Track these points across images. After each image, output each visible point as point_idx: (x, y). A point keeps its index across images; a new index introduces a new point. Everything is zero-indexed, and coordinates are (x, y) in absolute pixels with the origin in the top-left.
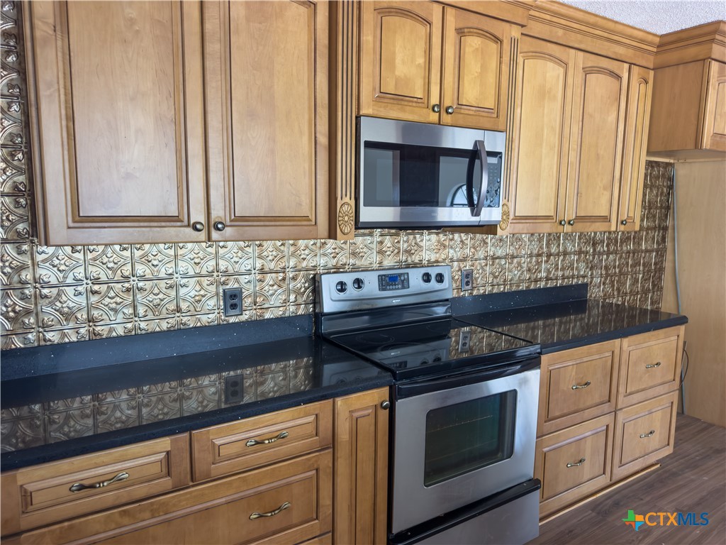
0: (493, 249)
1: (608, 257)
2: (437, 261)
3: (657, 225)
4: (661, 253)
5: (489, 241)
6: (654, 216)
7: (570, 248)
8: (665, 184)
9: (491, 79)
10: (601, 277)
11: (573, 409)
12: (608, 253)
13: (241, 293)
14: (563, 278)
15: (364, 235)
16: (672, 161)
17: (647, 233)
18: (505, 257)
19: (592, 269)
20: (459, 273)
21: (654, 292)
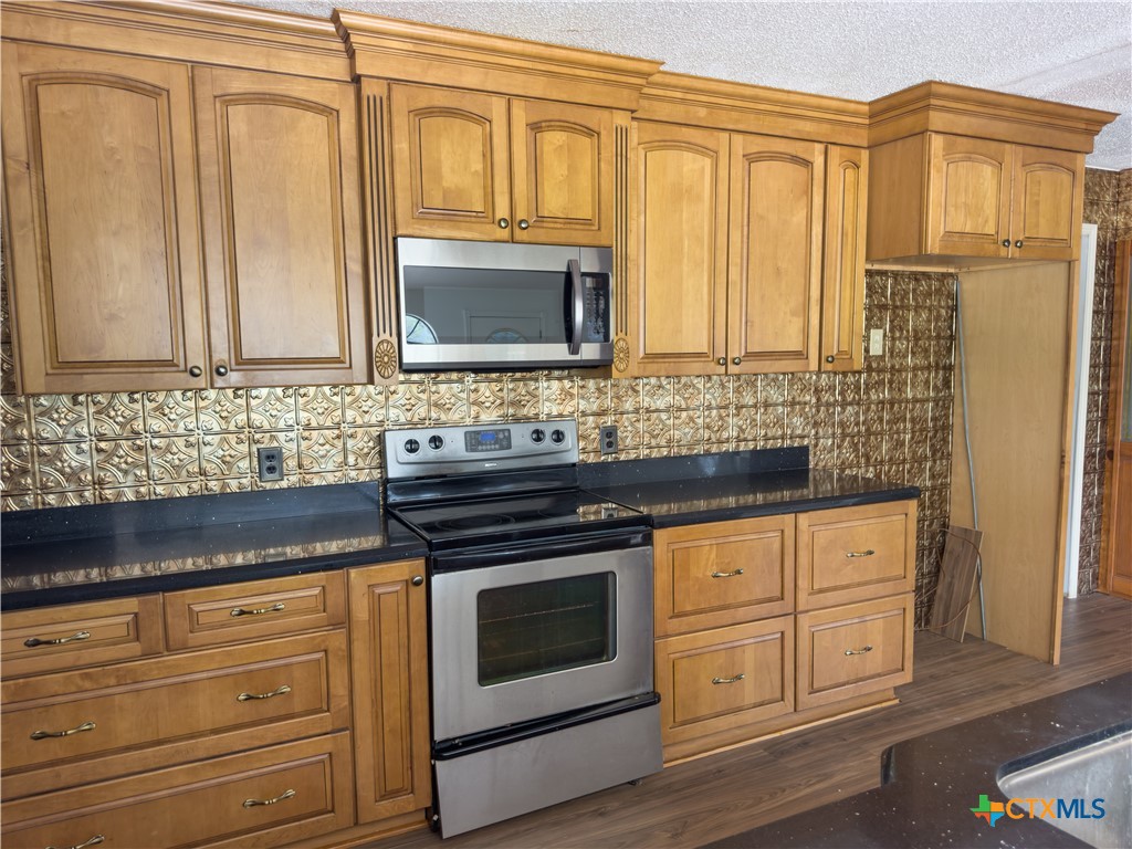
0: (647, 399)
1: (844, 410)
2: (561, 415)
3: (933, 364)
4: (944, 403)
5: (640, 388)
6: (926, 351)
7: (775, 396)
8: (943, 304)
9: (585, 181)
10: (834, 438)
11: (716, 603)
12: (844, 405)
13: (281, 453)
14: (766, 438)
15: (450, 381)
16: (952, 270)
17: (915, 376)
18: (667, 410)
19: (816, 425)
20: (597, 431)
21: (935, 461)
